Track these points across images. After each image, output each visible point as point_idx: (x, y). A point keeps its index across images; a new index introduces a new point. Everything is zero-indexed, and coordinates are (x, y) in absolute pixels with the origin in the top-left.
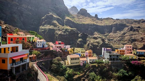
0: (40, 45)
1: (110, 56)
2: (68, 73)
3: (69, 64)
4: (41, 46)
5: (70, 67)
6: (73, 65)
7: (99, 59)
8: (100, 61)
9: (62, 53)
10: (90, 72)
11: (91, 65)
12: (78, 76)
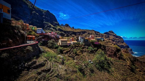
0: (39, 31)
1: (84, 40)
2: (59, 49)
3: (60, 44)
4: (41, 32)
5: (61, 46)
6: (63, 45)
7: (78, 42)
8: (79, 43)
9: (56, 38)
10: (73, 49)
11: (74, 45)
12: (66, 51)
